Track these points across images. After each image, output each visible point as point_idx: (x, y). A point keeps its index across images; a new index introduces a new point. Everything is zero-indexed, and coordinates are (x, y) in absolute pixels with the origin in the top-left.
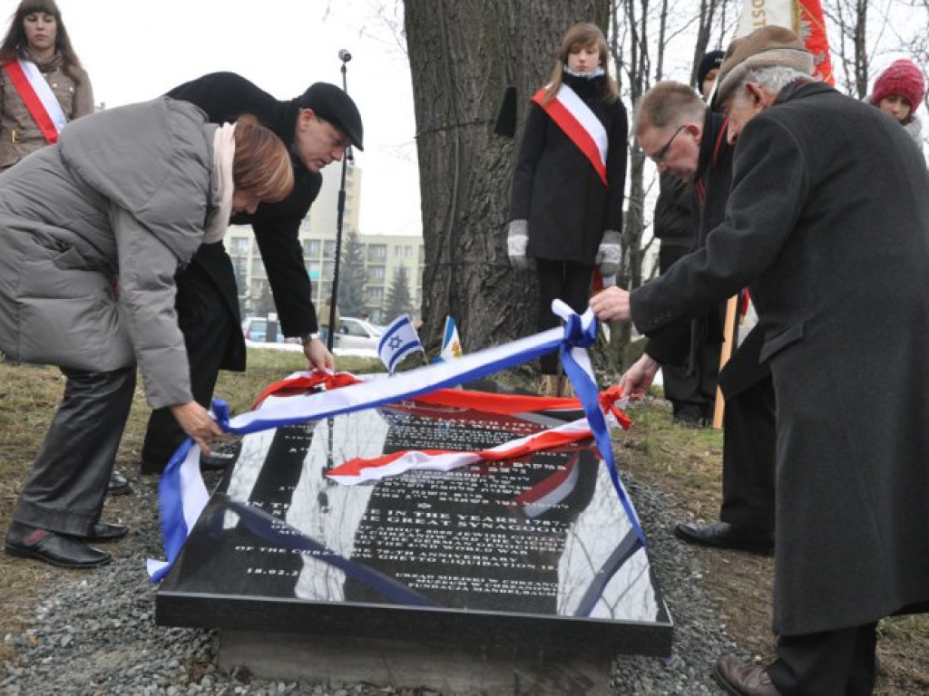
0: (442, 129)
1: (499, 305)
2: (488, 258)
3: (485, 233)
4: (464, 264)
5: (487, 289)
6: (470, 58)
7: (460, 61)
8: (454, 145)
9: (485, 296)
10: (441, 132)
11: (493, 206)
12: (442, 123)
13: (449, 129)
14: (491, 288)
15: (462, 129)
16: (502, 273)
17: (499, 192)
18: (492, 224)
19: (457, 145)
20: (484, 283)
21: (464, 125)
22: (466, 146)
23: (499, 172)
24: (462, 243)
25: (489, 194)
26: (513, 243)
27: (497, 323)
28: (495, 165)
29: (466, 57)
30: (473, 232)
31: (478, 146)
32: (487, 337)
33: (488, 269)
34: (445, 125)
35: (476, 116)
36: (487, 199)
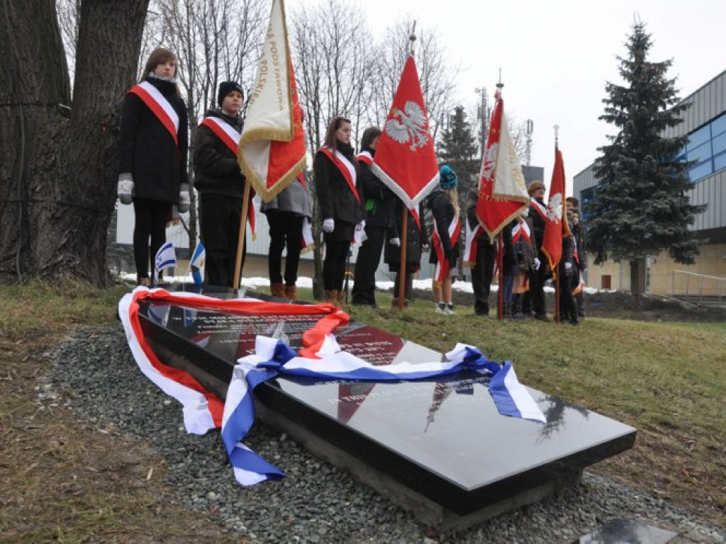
0: (7, 105)
1: (63, 231)
2: (55, 198)
3: (53, 181)
4: (34, 201)
5: (54, 220)
6: (30, 58)
7: (24, 59)
8: (18, 117)
9: (53, 225)
10: (6, 107)
11: (59, 162)
12: (7, 100)
13: (13, 105)
14: (58, 219)
15: (25, 107)
16: (65, 208)
17: (63, 154)
18: (59, 174)
19: (22, 117)
20: (53, 216)
21: (28, 105)
22: (29, 120)
23: (61, 140)
24: (31, 187)
25: (54, 154)
26: (122, 186)
27: (62, 243)
28: (57, 135)
29: (27, 56)
30: (42, 179)
31: (40, 120)
32: (55, 252)
33: (56, 206)
34: (9, 102)
35: (37, 99)
36: (53, 158)
